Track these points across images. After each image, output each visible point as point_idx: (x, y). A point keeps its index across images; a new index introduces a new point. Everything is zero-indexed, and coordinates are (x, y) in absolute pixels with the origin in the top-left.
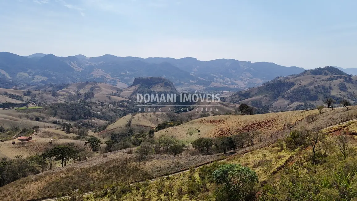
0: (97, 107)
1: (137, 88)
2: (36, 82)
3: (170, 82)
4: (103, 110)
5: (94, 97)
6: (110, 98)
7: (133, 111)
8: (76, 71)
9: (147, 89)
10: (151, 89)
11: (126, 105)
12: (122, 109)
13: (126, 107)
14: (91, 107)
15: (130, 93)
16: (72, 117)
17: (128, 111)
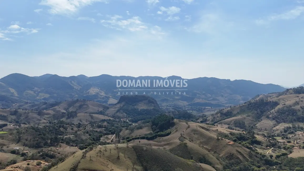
0: (72, 129)
1: (122, 105)
2: (39, 99)
3: (153, 99)
4: (78, 133)
5: (77, 116)
6: (92, 117)
7: (110, 132)
8: (76, 89)
9: (131, 106)
10: (135, 107)
11: (105, 125)
12: (99, 130)
13: (105, 127)
14: (66, 129)
15: (115, 110)
16: (36, 144)
17: (105, 132)
